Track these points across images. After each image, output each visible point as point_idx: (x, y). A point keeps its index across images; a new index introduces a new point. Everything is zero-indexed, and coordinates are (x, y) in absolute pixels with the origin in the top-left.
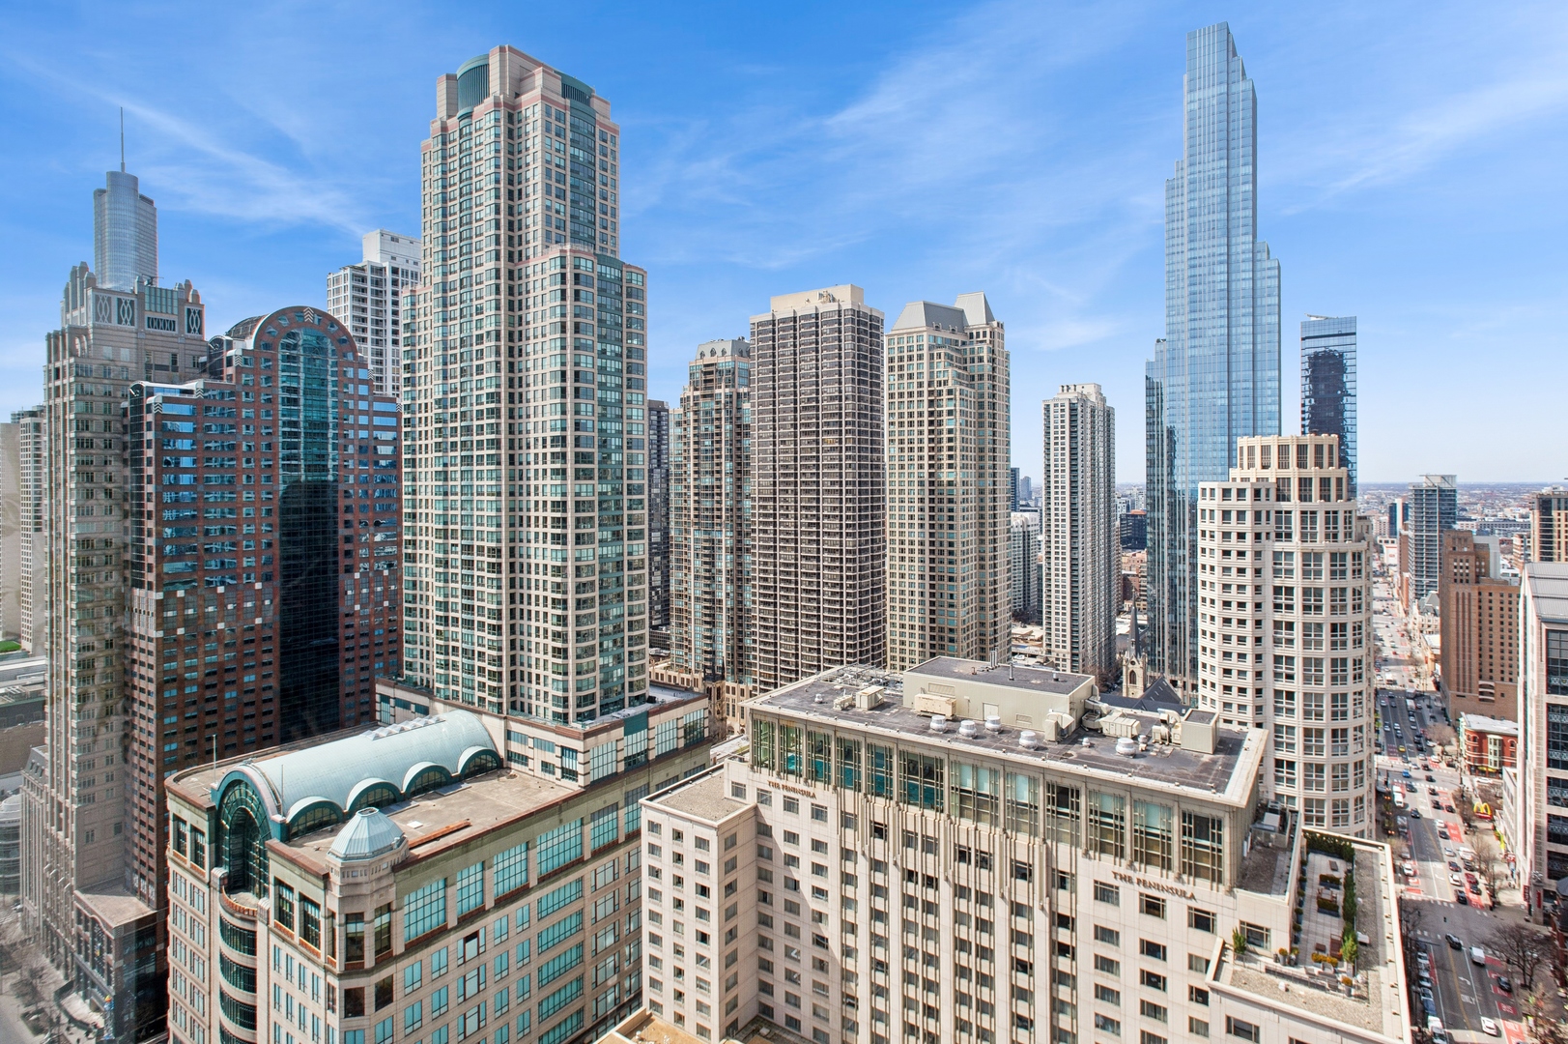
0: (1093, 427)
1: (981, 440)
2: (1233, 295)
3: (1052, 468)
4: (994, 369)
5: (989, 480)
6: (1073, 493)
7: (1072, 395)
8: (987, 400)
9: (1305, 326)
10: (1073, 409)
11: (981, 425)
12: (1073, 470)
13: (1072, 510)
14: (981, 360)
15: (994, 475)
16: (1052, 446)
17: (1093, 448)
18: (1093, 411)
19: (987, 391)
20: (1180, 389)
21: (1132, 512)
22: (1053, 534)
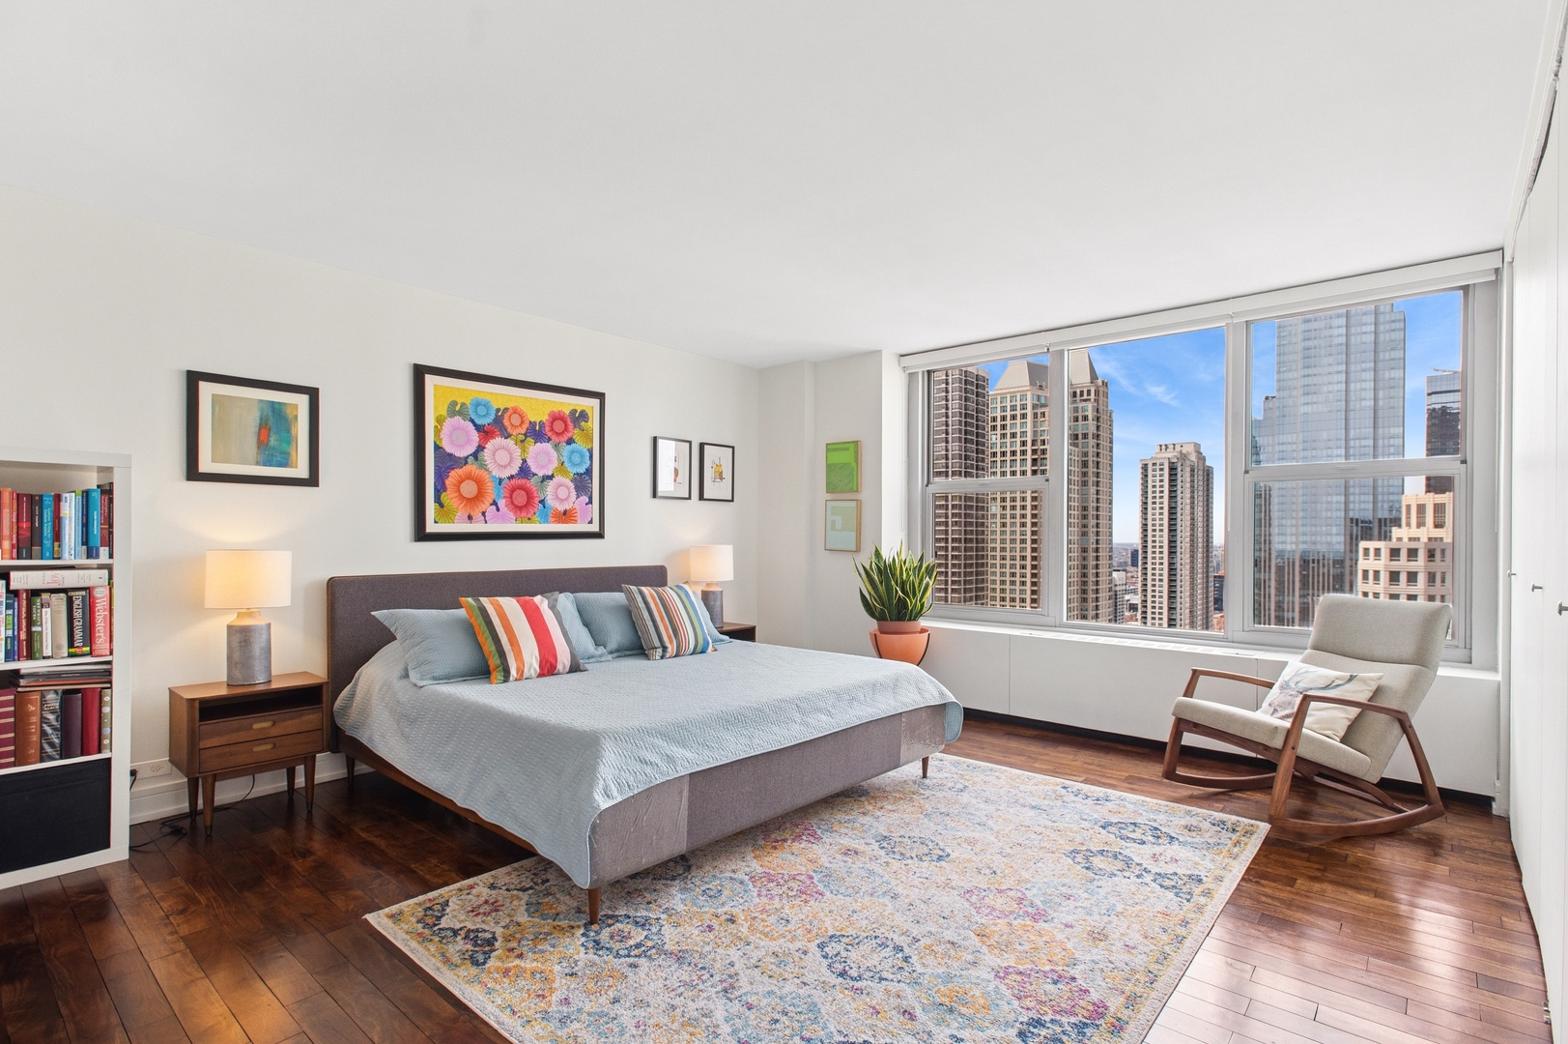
0: (1192, 487)
1: (1084, 498)
2: (1352, 349)
3: (1150, 528)
4: (1098, 427)
5: (1092, 538)
6: (1172, 552)
7: (1171, 454)
8: (1091, 459)
9: (1431, 380)
10: (1173, 469)
11: (1085, 484)
12: (1172, 530)
13: (1170, 570)
14: (1085, 418)
15: (1097, 534)
16: (1150, 506)
17: (1192, 508)
18: (1192, 470)
19: (1091, 450)
20: (1289, 447)
22: (1149, 594)
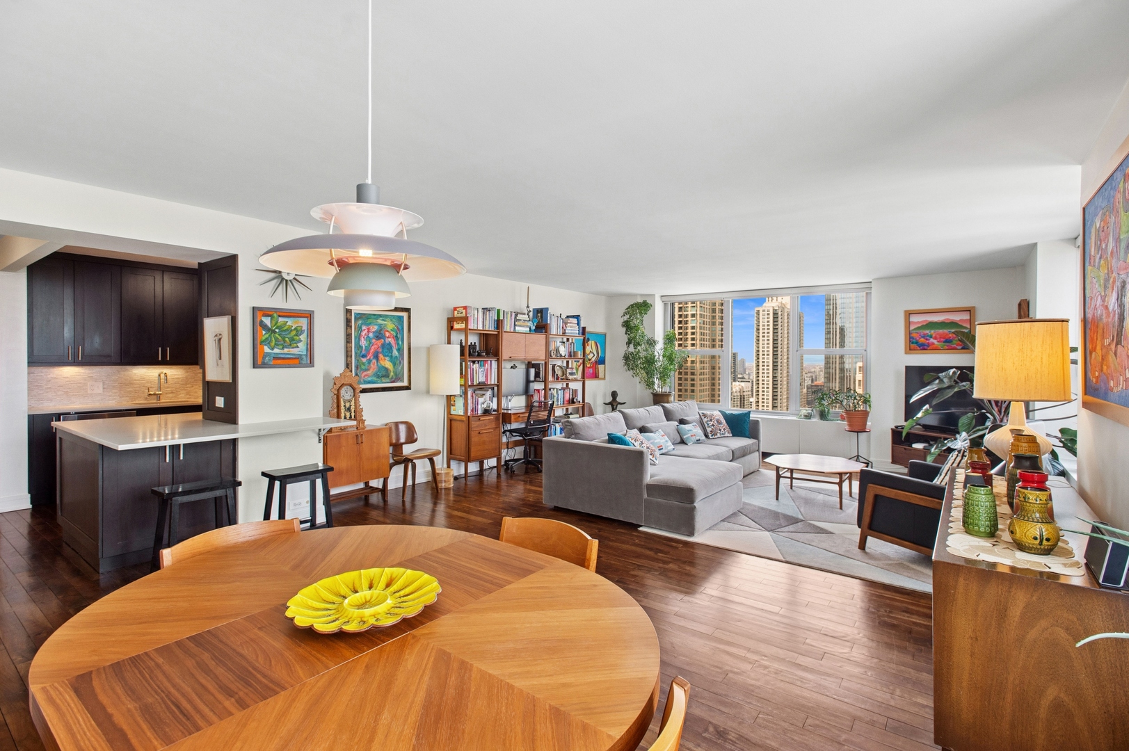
21: (815, 383)
